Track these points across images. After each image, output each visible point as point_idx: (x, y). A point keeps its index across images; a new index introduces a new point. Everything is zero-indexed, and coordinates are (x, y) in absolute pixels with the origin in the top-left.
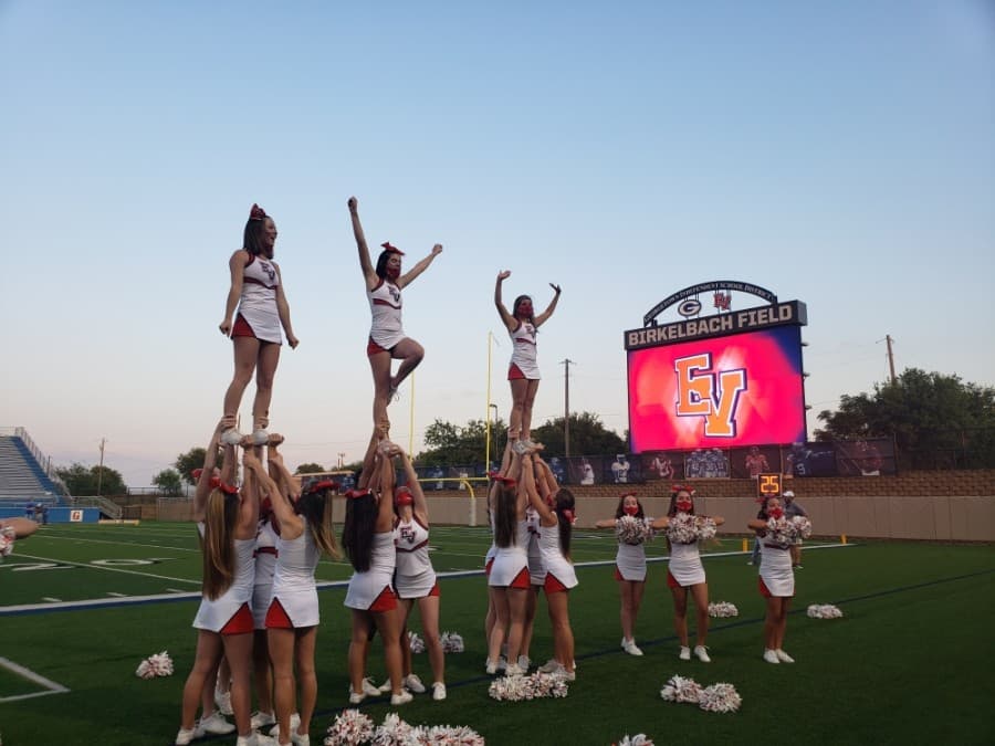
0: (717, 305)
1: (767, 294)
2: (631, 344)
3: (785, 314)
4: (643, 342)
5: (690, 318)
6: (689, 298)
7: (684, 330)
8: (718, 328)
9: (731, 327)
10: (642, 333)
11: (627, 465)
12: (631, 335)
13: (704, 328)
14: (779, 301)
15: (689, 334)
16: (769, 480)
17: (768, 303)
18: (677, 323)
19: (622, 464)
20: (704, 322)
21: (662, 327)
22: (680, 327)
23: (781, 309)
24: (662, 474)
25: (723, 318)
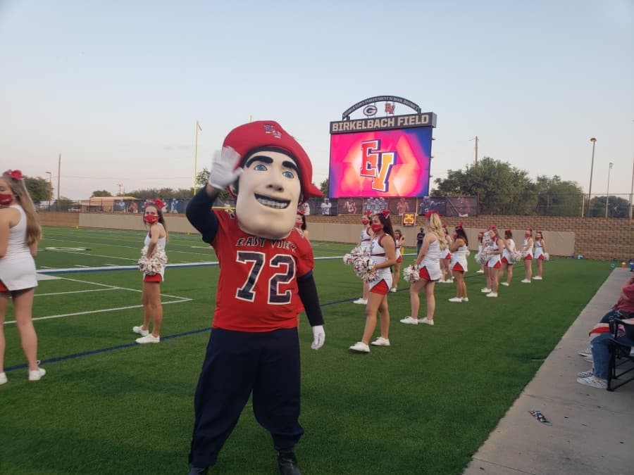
0: (386, 111)
1: (416, 107)
2: (334, 130)
3: (425, 120)
4: (341, 129)
5: (370, 117)
6: (371, 104)
7: (366, 125)
8: (385, 126)
9: (393, 125)
10: (341, 124)
11: (330, 205)
12: (334, 125)
13: (378, 125)
14: (422, 112)
15: (368, 127)
16: (409, 216)
17: (416, 112)
18: (362, 120)
19: (327, 204)
20: (377, 121)
21: (353, 121)
22: (364, 122)
23: (423, 116)
24: (350, 211)
25: (389, 119)
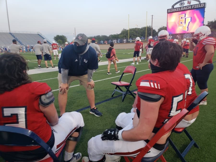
0: (188, 3)
1: (199, 1)
2: (169, 12)
3: (202, 5)
4: (171, 11)
5: (182, 6)
6: (182, 2)
7: (180, 9)
8: (188, 8)
9: (190, 8)
10: (171, 10)
12: (169, 10)
13: (185, 9)
14: (201, 3)
15: (181, 10)
17: (198, 3)
18: (179, 8)
19: (170, 36)
20: (185, 7)
21: (176, 8)
22: (180, 8)
23: (202, 4)
25: (189, 6)
